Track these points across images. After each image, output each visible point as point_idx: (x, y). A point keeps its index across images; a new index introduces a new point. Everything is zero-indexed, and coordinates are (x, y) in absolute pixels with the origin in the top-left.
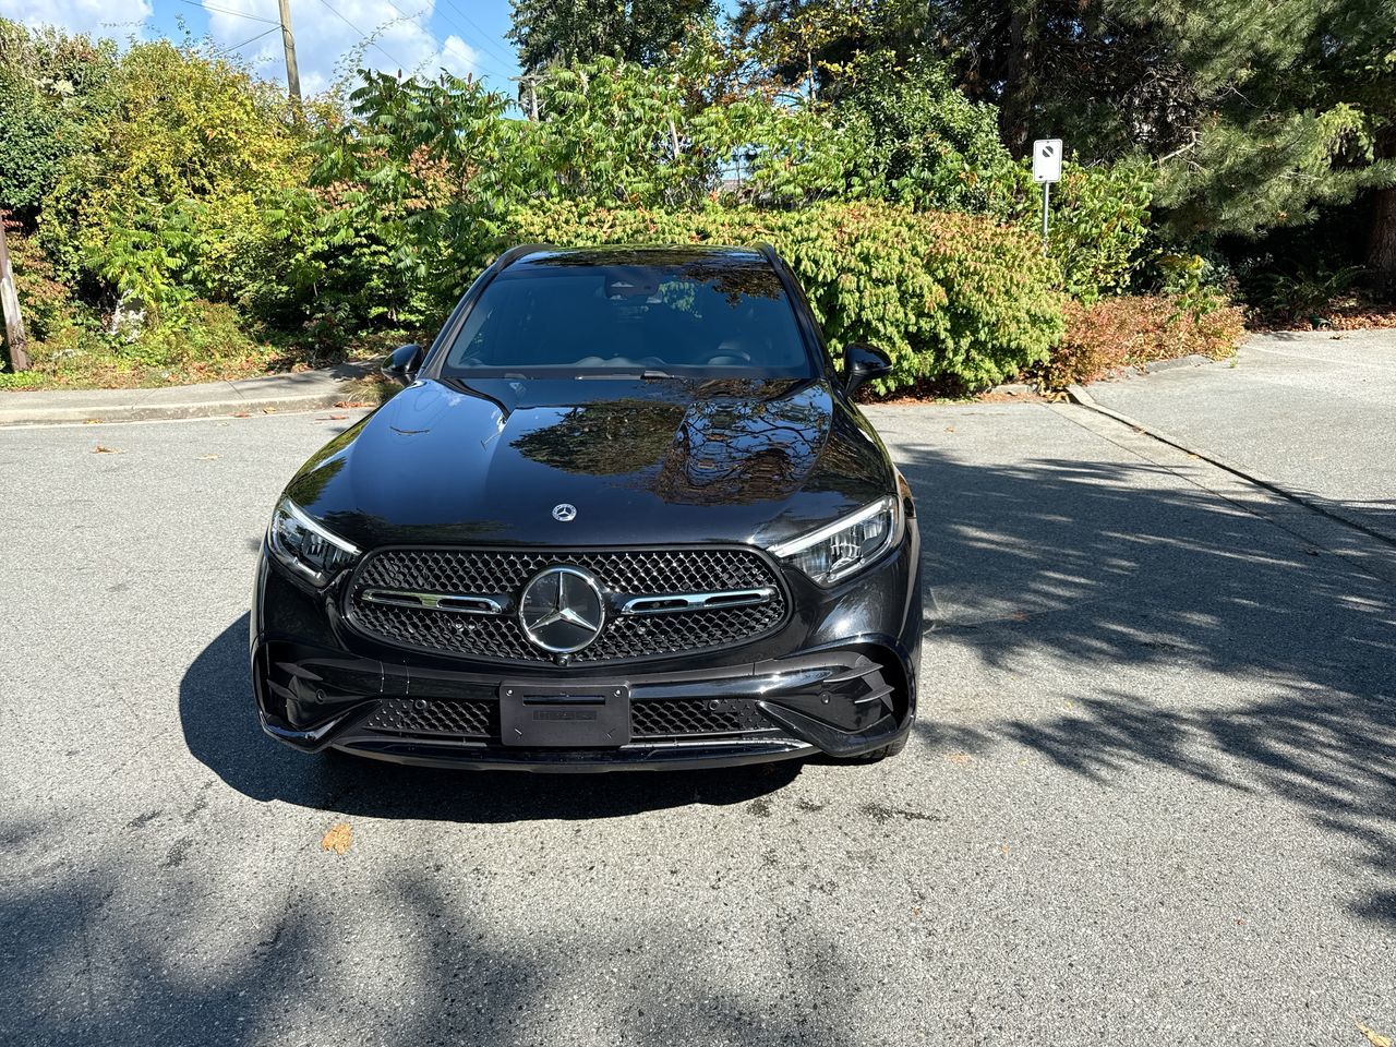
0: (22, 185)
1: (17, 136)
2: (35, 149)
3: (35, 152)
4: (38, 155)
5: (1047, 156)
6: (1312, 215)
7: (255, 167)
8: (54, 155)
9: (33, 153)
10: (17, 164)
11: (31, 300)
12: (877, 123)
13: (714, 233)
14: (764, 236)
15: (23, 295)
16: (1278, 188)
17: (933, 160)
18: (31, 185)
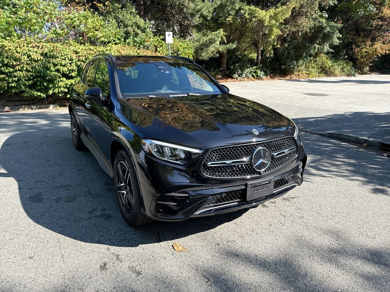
5: (169, 36)
6: (218, 55)
12: (118, 23)
13: (80, 52)
16: (212, 49)
17: (136, 35)
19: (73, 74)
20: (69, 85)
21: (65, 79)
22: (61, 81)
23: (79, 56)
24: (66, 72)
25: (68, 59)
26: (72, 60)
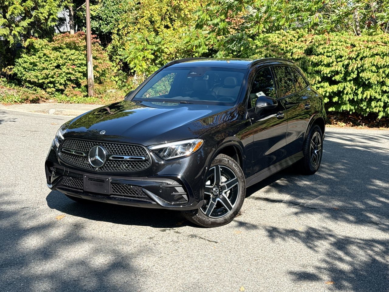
0: (107, 24)
1: (108, 5)
2: (114, 10)
3: (114, 11)
4: (115, 12)
7: (189, 16)
8: (121, 12)
9: (113, 12)
10: (107, 16)
11: (98, 69)
14: (381, 46)
15: (95, 67)
18: (111, 24)
19: (337, 78)
20: (329, 92)
21: (327, 84)
22: (322, 87)
23: (353, 51)
24: (326, 74)
25: (336, 56)
26: (341, 57)
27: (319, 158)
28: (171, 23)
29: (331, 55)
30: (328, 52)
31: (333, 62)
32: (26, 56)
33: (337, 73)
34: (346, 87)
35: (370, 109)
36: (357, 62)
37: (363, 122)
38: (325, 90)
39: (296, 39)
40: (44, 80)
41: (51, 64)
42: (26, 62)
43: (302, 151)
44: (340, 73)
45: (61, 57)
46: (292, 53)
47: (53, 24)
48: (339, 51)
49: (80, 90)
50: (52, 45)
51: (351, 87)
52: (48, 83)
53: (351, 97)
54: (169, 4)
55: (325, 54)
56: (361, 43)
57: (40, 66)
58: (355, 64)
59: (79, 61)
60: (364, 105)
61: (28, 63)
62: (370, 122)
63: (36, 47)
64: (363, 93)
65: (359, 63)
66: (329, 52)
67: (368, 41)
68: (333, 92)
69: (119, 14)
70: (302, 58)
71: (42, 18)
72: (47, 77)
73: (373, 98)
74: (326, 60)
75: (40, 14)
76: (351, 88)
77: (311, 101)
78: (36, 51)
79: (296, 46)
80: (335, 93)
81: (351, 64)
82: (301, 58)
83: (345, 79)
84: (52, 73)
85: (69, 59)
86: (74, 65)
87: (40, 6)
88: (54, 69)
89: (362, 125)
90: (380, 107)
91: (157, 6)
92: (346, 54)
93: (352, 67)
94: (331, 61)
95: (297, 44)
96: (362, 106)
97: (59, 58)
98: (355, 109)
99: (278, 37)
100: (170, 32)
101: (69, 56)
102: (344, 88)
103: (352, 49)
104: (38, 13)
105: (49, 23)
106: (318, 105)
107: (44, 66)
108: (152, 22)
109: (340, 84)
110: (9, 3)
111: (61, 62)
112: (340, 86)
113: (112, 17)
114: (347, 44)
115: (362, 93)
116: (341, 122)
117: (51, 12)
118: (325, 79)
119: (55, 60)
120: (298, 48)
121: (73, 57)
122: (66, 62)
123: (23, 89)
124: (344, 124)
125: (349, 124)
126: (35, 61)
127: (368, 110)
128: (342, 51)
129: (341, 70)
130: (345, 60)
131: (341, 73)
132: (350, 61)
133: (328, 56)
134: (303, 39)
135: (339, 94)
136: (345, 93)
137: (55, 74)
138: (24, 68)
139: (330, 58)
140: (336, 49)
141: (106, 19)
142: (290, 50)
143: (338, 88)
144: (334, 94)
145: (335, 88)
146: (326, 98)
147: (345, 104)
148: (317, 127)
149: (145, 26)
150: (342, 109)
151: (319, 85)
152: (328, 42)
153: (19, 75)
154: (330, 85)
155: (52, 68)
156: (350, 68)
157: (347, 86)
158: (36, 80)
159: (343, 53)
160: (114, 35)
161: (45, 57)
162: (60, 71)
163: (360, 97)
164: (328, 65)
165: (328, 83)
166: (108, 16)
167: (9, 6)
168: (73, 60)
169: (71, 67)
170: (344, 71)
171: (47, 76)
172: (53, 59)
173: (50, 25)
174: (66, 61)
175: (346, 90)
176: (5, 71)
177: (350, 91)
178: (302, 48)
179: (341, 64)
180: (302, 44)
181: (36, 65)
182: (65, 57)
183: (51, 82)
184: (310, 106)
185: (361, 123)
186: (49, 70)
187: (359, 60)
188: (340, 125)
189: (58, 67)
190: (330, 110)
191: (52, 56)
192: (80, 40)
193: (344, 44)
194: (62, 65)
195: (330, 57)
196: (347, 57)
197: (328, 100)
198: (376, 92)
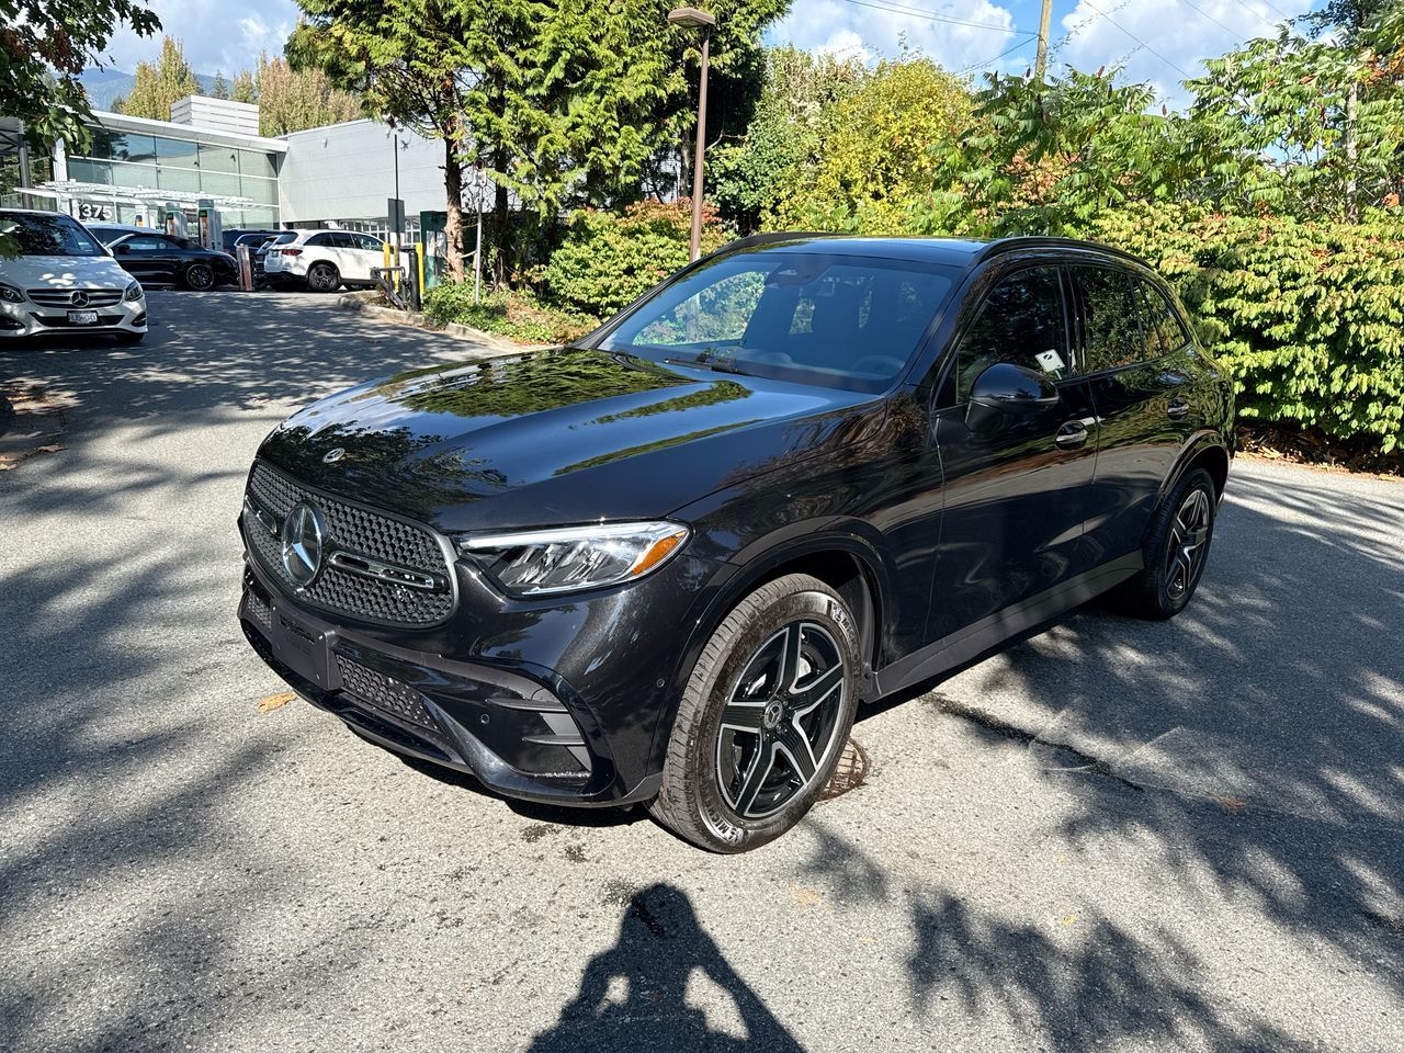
0: (754, 189)
2: (772, 158)
3: (771, 161)
9: (769, 162)
10: (756, 170)
18: (761, 189)
19: (1277, 332)
20: (1248, 368)
21: (1244, 347)
22: (1230, 353)
23: (1333, 262)
24: (1248, 319)
25: (1280, 274)
26: (1296, 277)
27: (1194, 570)
28: (886, 187)
29: (1266, 272)
30: (1259, 261)
31: (1270, 289)
32: (572, 246)
33: (1279, 318)
34: (1301, 359)
35: (1360, 422)
36: (1344, 293)
37: (1332, 455)
38: (1237, 362)
39: (1177, 226)
40: (598, 299)
41: (616, 264)
42: (568, 258)
43: (1141, 551)
44: (1288, 319)
45: (639, 252)
46: (1160, 259)
47: (630, 179)
48: (1292, 262)
49: (673, 325)
50: (623, 224)
51: (1315, 358)
52: (608, 305)
53: (1313, 384)
54: (888, 145)
55: (1251, 267)
56: (1361, 241)
57: (595, 267)
58: (1337, 298)
59: (674, 261)
60: (1343, 411)
61: (573, 260)
62: (1351, 455)
63: (590, 228)
64: (1346, 378)
65: (1350, 296)
66: (1264, 262)
67: (1380, 239)
68: (1260, 369)
69: (781, 167)
70: (1185, 274)
71: (607, 164)
72: (605, 292)
73: (1375, 393)
74: (1254, 284)
75: (602, 157)
76: (1314, 362)
77: (1191, 391)
78: (590, 235)
79: (1174, 242)
80: (1266, 370)
81: (1323, 298)
82: (1181, 274)
83: (1298, 337)
84: (616, 284)
85: (655, 256)
86: (662, 269)
87: (604, 139)
88: (620, 276)
89: (1329, 462)
90: (1392, 418)
91: (859, 150)
92: (1311, 270)
93: (1327, 305)
94: (1266, 285)
95: (1177, 237)
96: (1338, 410)
97: (633, 253)
98: (1317, 416)
99: (1130, 219)
100: (880, 206)
101: (654, 249)
102: (1295, 361)
103: (1330, 258)
104: (599, 153)
105: (621, 176)
106: (1212, 405)
107: (602, 269)
108: (846, 185)
109: (1283, 348)
110: (541, 129)
111: (637, 260)
112: (1284, 355)
113: (766, 175)
114: (1320, 242)
115: (1343, 376)
116: (1269, 448)
117: (628, 152)
118: (1243, 332)
119: (625, 258)
120: (1179, 248)
121: (662, 253)
122: (647, 263)
123: (559, 314)
124: (1276, 454)
125: (1291, 454)
126: (586, 255)
127: (1354, 424)
128: (1302, 262)
129: (1291, 312)
130: (1305, 285)
131: (1291, 321)
132: (1324, 290)
133: (1258, 274)
134: (1195, 225)
135: (1277, 374)
136: (1297, 373)
137: (622, 286)
138: (565, 271)
139: (1263, 278)
140: (1285, 256)
141: (753, 179)
142: (1157, 251)
143: (1277, 358)
144: (1263, 374)
145: (1267, 358)
146: (1237, 384)
147: (1293, 402)
148: (1201, 476)
149: (830, 192)
150: (1282, 415)
151: (1221, 347)
152: (1264, 235)
153: (553, 285)
154: (1253, 350)
155: (617, 273)
156: (1320, 309)
157: (1303, 356)
158: (584, 297)
159: (1302, 267)
160: (765, 211)
161: (606, 248)
162: (633, 281)
163: (1336, 387)
164: (1257, 297)
165: (1248, 345)
166: (756, 173)
167: (542, 135)
168: (662, 259)
169: (656, 273)
170: (1300, 316)
171: (607, 289)
172: (621, 254)
173: (623, 182)
174: (647, 259)
175: (1299, 365)
176: (529, 275)
177: (1311, 370)
178: (1189, 246)
179: (1293, 295)
180: (1190, 237)
181: (587, 266)
182: (644, 251)
183: (613, 304)
184: (1186, 407)
185: (1326, 457)
186: (610, 278)
187: (1350, 287)
188: (1265, 455)
189: (630, 271)
190: (1245, 412)
191: (618, 247)
192: (681, 216)
193: (1310, 243)
194: (639, 268)
195: (1264, 274)
196: (1314, 278)
197: (1243, 389)
198: (1388, 379)
